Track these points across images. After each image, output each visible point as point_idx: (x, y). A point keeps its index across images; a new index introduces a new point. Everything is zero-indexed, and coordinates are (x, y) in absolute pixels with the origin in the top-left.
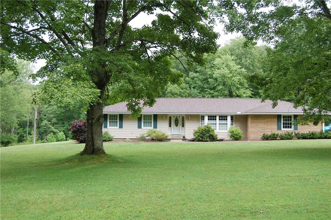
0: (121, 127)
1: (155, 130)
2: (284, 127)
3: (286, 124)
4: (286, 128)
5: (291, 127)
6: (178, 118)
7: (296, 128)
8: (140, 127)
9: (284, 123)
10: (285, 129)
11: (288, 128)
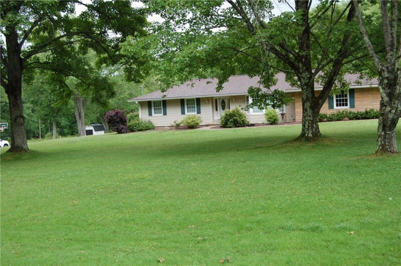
0: (165, 114)
1: (199, 115)
2: (337, 105)
3: (340, 101)
4: (340, 106)
5: (346, 105)
6: (225, 100)
7: (352, 106)
8: (183, 113)
9: (337, 101)
10: (339, 108)
11: (343, 105)
